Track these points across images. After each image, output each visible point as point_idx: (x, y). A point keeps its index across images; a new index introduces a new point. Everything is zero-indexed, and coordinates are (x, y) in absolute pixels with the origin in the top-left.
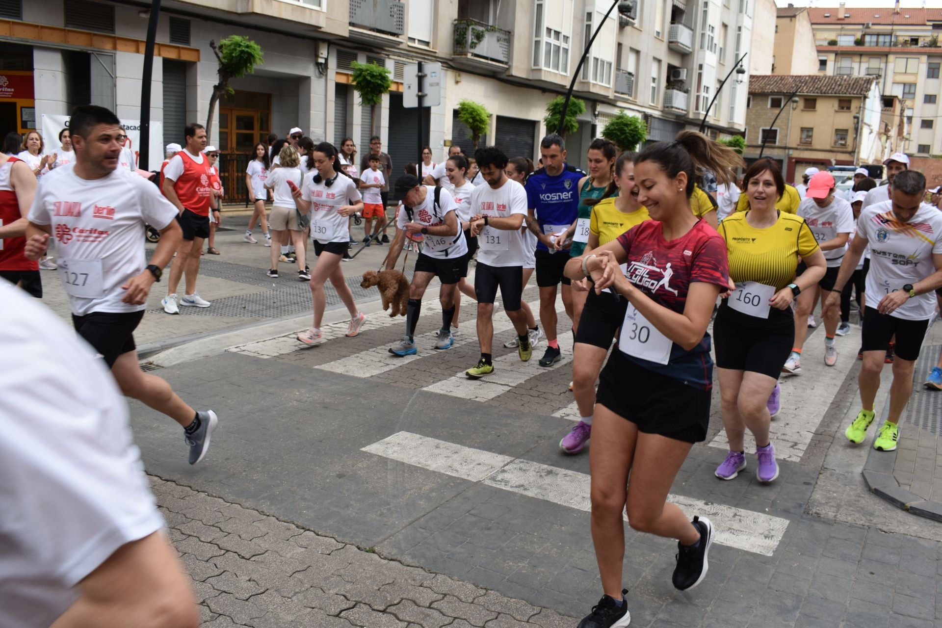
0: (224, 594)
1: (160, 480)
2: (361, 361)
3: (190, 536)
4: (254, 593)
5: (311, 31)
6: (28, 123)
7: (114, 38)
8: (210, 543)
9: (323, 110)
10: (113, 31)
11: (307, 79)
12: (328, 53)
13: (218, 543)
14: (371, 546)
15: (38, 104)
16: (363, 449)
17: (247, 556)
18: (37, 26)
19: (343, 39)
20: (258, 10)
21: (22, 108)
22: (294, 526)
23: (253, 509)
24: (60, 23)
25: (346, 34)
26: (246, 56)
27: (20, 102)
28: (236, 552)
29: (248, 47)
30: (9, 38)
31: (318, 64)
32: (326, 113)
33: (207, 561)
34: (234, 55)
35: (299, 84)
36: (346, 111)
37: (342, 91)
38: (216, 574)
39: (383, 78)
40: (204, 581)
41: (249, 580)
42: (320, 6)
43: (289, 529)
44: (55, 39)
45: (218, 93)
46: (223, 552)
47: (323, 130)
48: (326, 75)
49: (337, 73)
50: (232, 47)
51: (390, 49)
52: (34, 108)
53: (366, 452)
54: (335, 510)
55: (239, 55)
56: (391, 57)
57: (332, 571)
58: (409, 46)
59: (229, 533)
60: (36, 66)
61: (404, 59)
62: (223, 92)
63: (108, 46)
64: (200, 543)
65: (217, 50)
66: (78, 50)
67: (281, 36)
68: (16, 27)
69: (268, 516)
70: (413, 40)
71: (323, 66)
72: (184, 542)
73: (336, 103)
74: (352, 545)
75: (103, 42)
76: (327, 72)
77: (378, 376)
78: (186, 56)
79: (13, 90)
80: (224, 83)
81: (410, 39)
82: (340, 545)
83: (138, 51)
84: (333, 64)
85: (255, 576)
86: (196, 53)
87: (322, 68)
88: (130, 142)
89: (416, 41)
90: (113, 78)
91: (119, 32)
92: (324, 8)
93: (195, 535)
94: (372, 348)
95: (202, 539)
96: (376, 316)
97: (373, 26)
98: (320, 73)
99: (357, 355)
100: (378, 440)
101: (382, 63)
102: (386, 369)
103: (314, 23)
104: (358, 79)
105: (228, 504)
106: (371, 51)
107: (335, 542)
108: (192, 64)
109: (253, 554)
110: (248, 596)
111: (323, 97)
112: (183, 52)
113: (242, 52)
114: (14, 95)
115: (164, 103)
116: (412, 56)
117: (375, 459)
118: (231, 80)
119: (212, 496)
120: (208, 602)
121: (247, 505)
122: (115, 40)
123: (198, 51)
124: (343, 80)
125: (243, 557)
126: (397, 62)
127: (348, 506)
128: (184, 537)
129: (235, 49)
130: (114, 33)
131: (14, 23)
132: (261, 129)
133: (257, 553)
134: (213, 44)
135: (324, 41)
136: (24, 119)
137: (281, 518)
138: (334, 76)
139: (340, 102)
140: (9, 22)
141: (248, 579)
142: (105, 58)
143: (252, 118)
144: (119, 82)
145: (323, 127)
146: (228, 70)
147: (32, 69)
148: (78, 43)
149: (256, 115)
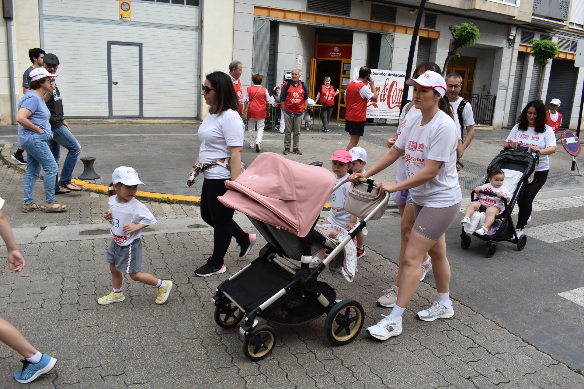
0: (482, 376)
1: (430, 287)
2: (544, 231)
3: (454, 329)
4: (501, 381)
5: (508, 19)
6: (346, 72)
7: (395, 25)
8: (467, 337)
9: (509, 68)
10: (394, 21)
11: (501, 49)
12: (516, 33)
13: (472, 338)
14: (578, 369)
15: (352, 61)
16: (558, 294)
17: (493, 353)
18: (357, 20)
19: (527, 24)
20: (477, 7)
21: (344, 63)
22: (521, 340)
23: (491, 320)
24: (367, 17)
25: (530, 21)
26: (471, 35)
27: (343, 60)
28: (485, 348)
29: (472, 29)
30: (342, 26)
31: (509, 40)
32: (510, 70)
33: (467, 349)
34: (463, 34)
35: (496, 52)
36: (523, 69)
37: (523, 57)
38: (475, 360)
39: (552, 48)
40: (467, 363)
41: (496, 371)
42: (515, 4)
43: (517, 341)
44: (364, 27)
45: (450, 57)
46: (477, 346)
47: (507, 80)
48: (513, 47)
49: (520, 45)
50: (463, 30)
51: (556, 30)
52: (350, 64)
53: (561, 297)
54: (547, 334)
55: (467, 34)
56: (557, 35)
57: (553, 380)
58: (569, 28)
59: (479, 334)
60: (354, 41)
61: (565, 37)
62: (453, 56)
63: (391, 30)
64: (461, 335)
65: (453, 31)
66: (376, 32)
67: (488, 23)
68: (346, 21)
69: (502, 327)
70: (572, 24)
71: (512, 41)
72: (451, 332)
73: (517, 64)
74: (564, 364)
75: (388, 28)
76: (514, 44)
77: (559, 244)
78: (432, 35)
79: (341, 54)
80: (455, 51)
81: (571, 23)
82: (556, 362)
83: (406, 33)
84: (518, 39)
85: (500, 369)
86: (438, 34)
87: (511, 42)
88: (397, 83)
89: (575, 25)
90: (392, 48)
91: (398, 22)
92: (518, 5)
93: (457, 329)
94: (550, 223)
95: (462, 333)
96: (548, 202)
97: (547, 15)
98: (510, 45)
99: (541, 226)
100: (568, 290)
101: (550, 38)
102: (563, 239)
103: (511, 14)
104: (536, 49)
105: (475, 313)
106: (544, 31)
107: (551, 358)
108: (435, 40)
109: (497, 352)
110: (498, 382)
111: (510, 60)
112: (431, 33)
113: (468, 32)
114: (341, 57)
115: (417, 62)
116: (571, 35)
117: (569, 303)
118: (459, 49)
119: (464, 305)
120: (473, 379)
121: (487, 316)
122: (395, 26)
123: (439, 32)
124: (523, 49)
125: (490, 353)
126: (560, 39)
127: (556, 334)
128: (451, 329)
129: (465, 31)
130: (395, 23)
131: (346, 19)
132: (468, 79)
133: (499, 352)
134: (451, 28)
135: (514, 25)
136: (344, 70)
137: (511, 331)
138: (518, 47)
139: (520, 64)
140: (343, 18)
141: (496, 369)
142: (389, 36)
143: (465, 72)
144: (395, 50)
145: (507, 78)
146: (458, 43)
147: (352, 43)
148: (376, 28)
149: (467, 70)
